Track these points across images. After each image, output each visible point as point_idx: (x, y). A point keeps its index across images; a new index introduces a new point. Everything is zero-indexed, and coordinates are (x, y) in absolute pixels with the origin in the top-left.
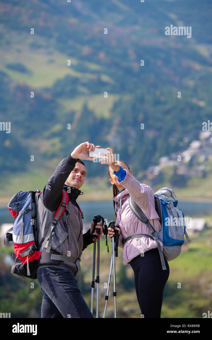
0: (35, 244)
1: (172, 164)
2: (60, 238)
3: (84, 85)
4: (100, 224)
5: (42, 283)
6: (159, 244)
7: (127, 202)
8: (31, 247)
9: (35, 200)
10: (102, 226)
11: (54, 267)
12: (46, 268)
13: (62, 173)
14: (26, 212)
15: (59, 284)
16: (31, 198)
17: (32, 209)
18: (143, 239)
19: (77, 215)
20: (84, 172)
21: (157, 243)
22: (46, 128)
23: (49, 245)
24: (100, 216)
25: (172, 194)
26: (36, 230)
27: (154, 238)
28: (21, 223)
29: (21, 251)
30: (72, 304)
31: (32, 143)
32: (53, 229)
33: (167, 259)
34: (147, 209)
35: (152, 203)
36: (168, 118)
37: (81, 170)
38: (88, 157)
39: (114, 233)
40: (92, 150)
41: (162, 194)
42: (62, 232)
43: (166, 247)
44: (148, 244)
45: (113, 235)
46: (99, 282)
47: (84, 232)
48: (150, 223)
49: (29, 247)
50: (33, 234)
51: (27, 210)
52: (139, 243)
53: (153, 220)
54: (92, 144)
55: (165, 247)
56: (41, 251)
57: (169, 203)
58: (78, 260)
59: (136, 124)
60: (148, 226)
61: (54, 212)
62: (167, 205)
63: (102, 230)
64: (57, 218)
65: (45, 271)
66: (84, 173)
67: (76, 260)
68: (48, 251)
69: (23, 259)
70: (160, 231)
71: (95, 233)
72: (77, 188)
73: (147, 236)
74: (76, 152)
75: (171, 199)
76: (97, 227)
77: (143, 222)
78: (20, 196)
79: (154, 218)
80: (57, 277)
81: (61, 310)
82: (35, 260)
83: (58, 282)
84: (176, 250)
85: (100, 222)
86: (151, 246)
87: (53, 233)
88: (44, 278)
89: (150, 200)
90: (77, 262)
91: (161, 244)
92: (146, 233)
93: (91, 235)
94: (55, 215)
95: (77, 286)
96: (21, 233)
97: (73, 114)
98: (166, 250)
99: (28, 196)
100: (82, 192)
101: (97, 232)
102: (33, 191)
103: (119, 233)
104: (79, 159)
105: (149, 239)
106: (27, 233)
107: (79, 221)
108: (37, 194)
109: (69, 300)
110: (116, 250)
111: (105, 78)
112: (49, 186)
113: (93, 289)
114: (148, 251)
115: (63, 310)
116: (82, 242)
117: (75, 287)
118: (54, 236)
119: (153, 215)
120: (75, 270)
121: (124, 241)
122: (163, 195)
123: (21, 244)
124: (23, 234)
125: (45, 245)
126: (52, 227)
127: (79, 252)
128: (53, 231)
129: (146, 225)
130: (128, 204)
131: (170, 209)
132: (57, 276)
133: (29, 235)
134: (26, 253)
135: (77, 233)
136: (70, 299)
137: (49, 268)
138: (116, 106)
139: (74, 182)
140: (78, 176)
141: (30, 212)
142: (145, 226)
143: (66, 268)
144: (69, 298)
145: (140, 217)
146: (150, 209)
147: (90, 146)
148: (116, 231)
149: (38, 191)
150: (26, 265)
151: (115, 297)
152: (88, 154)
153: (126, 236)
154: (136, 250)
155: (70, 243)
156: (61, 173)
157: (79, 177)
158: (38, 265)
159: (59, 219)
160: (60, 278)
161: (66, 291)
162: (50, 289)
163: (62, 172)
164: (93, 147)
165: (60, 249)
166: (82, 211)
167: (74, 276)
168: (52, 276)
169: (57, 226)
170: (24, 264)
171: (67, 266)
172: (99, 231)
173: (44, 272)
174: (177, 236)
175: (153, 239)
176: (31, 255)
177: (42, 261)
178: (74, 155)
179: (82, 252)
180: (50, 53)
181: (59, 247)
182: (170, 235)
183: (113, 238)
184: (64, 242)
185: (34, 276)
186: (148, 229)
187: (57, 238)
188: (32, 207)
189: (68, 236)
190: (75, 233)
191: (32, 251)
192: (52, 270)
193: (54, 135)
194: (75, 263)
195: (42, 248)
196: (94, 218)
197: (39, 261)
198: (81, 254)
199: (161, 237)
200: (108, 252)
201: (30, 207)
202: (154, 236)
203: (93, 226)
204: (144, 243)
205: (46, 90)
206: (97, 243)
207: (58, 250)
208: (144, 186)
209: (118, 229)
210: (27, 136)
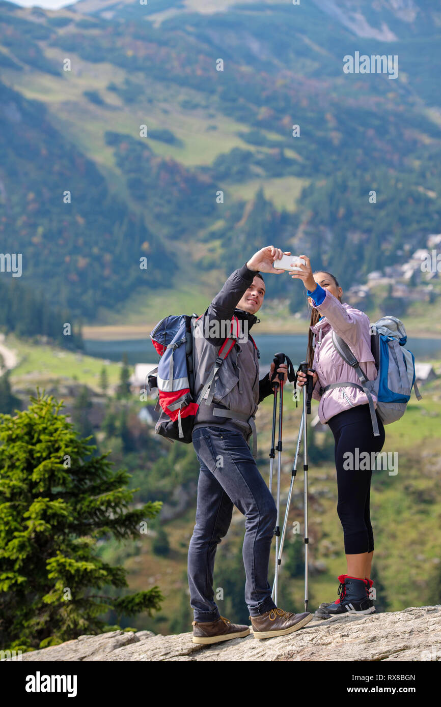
0: (190, 393)
1: (385, 281)
2: (227, 385)
3: (258, 163)
4: (285, 366)
5: (200, 450)
6: (370, 399)
7: (329, 335)
8: (184, 397)
9: (190, 329)
10: (287, 370)
11: (217, 428)
12: (207, 429)
13: (233, 291)
14: (177, 346)
15: (225, 451)
16: (184, 326)
17: (186, 342)
18: (348, 390)
19: (252, 352)
20: (262, 289)
21: (368, 397)
22: (201, 226)
23: (210, 395)
24: (283, 355)
25: (399, 327)
26: (191, 373)
27: (364, 389)
28: (171, 362)
29: (170, 403)
30: (243, 481)
31: (181, 247)
32: (217, 371)
33: (383, 421)
34: (357, 346)
35: (366, 339)
36: (382, 213)
37: (258, 287)
38: (273, 269)
39: (305, 380)
40: (279, 258)
41: (383, 326)
42: (229, 376)
43: (382, 403)
44: (355, 398)
45: (305, 382)
46: (281, 451)
47: (261, 377)
48: (361, 367)
49: (181, 398)
50: (187, 378)
51: (180, 344)
52: (342, 395)
53: (366, 363)
54: (279, 249)
55: (380, 404)
56: (198, 403)
57: (391, 339)
58: (252, 418)
59: (333, 221)
60: (357, 371)
61: (219, 347)
62: (389, 343)
63: (286, 375)
64: (222, 356)
65: (205, 432)
66: (263, 291)
67: (250, 418)
68: (209, 403)
69: (172, 414)
70: (375, 379)
71: (276, 380)
72: (251, 313)
73: (355, 386)
74: (255, 261)
75: (397, 333)
76: (279, 370)
77: (351, 365)
78: (169, 322)
79: (367, 361)
80: (222, 442)
81: (226, 488)
82: (190, 416)
83: (223, 448)
84: (397, 409)
85: (283, 362)
86: (358, 401)
87: (216, 378)
88: (202, 443)
89: (363, 334)
90: (250, 421)
91: (375, 399)
92: (354, 382)
93: (271, 383)
94: (220, 352)
95: (250, 455)
96: (170, 377)
97: (242, 205)
98: (382, 408)
99: (180, 322)
100: (259, 320)
101: (279, 378)
102: (188, 315)
103: (315, 380)
104: (259, 272)
105: (358, 390)
106: (178, 377)
107: (254, 361)
108: (194, 321)
109: (239, 474)
110: (308, 404)
111: (290, 154)
112: (214, 309)
113: (271, 459)
114: (353, 408)
115: (230, 490)
116: (258, 392)
117: (248, 457)
118: (218, 382)
119: (365, 357)
120: (248, 431)
121: (322, 391)
122: (384, 328)
123: (170, 392)
124: (172, 378)
125: (205, 394)
126: (216, 370)
127: (253, 407)
128: (217, 374)
129: (354, 370)
130: (329, 338)
131: (392, 348)
132: (222, 439)
133: (181, 380)
134: (177, 406)
135: (252, 379)
136: (241, 473)
137: (210, 427)
138: (305, 194)
139: (248, 304)
140: (253, 295)
141: (183, 347)
142: (352, 371)
143: (235, 430)
144: (239, 472)
145: (346, 358)
146: (361, 345)
147: (275, 252)
148: (308, 377)
149: (195, 315)
150: (177, 422)
151: (306, 472)
152: (272, 263)
153: (325, 384)
154: (336, 405)
155: (241, 392)
156: (231, 291)
157: (255, 296)
158: (194, 423)
159: (226, 358)
160: (227, 442)
161: (235, 461)
162: (212, 458)
163: (233, 289)
164: (279, 254)
165: (226, 401)
166: (257, 347)
167: (245, 440)
168: (215, 439)
169: (223, 368)
170: (173, 421)
171: (236, 426)
172: (281, 376)
173: (203, 433)
174: (399, 389)
175: (363, 392)
176: (184, 408)
177: (201, 417)
178: (252, 265)
179: (258, 406)
180: (211, 116)
181: (225, 397)
182: (389, 387)
183: (305, 387)
184: (232, 391)
185: (187, 439)
186: (357, 375)
187: (222, 386)
188: (186, 339)
189: (238, 383)
190: (249, 379)
191: (186, 403)
192: (215, 431)
193: (213, 236)
194: (248, 422)
195: (200, 399)
196: (275, 357)
197: (195, 417)
198: (256, 409)
199: (376, 389)
200: (297, 407)
201: (183, 338)
202: (365, 387)
203: (274, 369)
204: (349, 396)
205: (204, 169)
206: (278, 393)
207: (223, 402)
208: (355, 312)
209: (312, 374)
210: (174, 237)
